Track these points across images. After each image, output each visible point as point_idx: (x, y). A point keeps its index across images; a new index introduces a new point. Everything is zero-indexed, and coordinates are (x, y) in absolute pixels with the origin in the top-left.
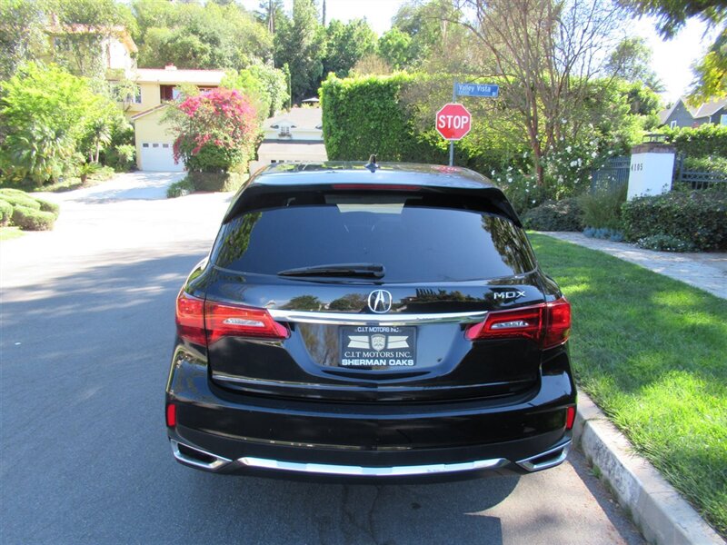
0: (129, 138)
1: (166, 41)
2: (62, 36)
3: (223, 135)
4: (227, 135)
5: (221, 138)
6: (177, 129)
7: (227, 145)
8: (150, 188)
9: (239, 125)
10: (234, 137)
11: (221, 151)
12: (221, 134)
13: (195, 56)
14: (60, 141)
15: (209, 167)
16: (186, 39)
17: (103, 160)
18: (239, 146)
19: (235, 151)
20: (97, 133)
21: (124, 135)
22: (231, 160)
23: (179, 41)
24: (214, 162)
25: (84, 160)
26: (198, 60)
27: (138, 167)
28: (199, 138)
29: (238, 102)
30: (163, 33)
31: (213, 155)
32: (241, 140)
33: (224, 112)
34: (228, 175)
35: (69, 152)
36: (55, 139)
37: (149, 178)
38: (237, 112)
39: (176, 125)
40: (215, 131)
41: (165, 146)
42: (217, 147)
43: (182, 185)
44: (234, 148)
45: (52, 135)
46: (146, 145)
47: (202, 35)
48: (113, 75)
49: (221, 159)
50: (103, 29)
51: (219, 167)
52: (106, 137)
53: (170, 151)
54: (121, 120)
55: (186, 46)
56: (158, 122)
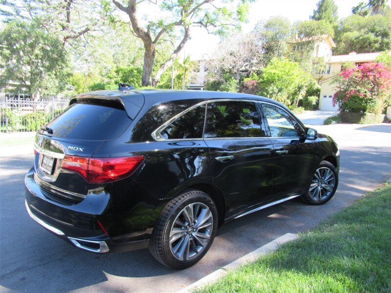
0: (316, 93)
1: (353, 39)
2: (294, 44)
3: (363, 91)
4: (366, 90)
5: (362, 92)
6: (338, 87)
7: (365, 96)
8: (318, 119)
9: (376, 84)
10: (372, 91)
11: (361, 100)
12: (363, 90)
13: (370, 45)
14: (280, 94)
15: (353, 109)
16: (366, 36)
17: (301, 104)
18: (374, 97)
19: (370, 100)
20: (299, 90)
21: (315, 91)
22: (367, 105)
23: (361, 38)
24: (355, 106)
25: (290, 103)
26: (371, 48)
27: (319, 108)
28: (348, 92)
29: (380, 70)
30: (353, 35)
31: (356, 102)
32: (376, 93)
33: (367, 76)
34: (365, 114)
35: (283, 100)
36: (278, 93)
37: (321, 114)
38: (377, 76)
39: (338, 85)
40: (358, 88)
41: (330, 97)
42: (358, 97)
43: (334, 118)
44: (371, 98)
45: (276, 91)
46: (325, 97)
47: (377, 32)
48: (317, 60)
49: (361, 104)
50: (316, 38)
51: (359, 109)
52: (303, 92)
53: (331, 99)
54: (315, 83)
55: (365, 40)
56: (329, 84)
